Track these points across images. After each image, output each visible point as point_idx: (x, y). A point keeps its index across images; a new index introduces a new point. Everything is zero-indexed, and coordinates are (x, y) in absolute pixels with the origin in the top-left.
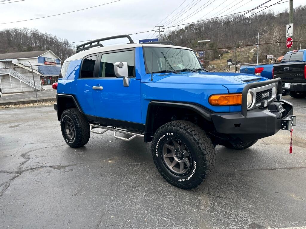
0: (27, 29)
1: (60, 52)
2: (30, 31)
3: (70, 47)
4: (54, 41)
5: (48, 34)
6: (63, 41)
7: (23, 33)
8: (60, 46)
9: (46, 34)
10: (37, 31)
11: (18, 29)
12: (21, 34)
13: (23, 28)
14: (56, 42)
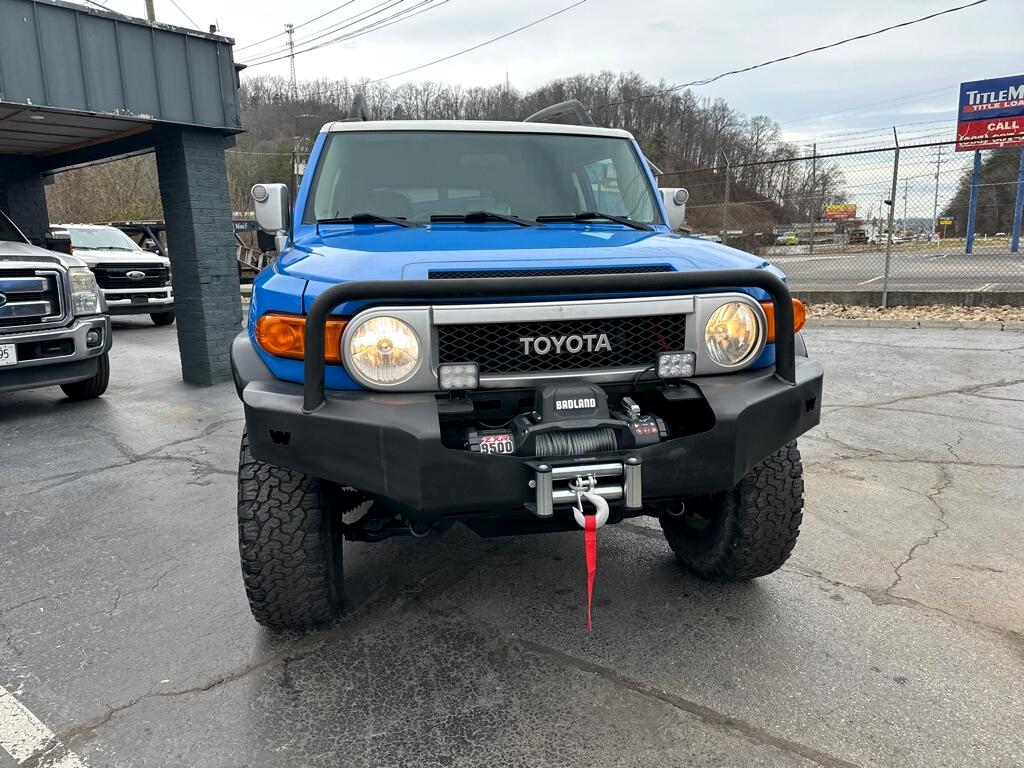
0: (610, 75)
1: (697, 145)
2: (616, 80)
3: (730, 125)
4: (682, 107)
5: (666, 86)
6: (712, 104)
7: (596, 89)
8: (700, 121)
9: (662, 86)
10: (636, 79)
11: (586, 77)
12: (592, 93)
13: (598, 74)
14: (689, 110)
